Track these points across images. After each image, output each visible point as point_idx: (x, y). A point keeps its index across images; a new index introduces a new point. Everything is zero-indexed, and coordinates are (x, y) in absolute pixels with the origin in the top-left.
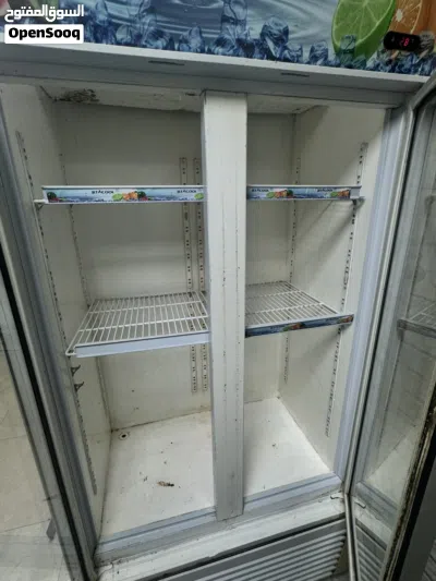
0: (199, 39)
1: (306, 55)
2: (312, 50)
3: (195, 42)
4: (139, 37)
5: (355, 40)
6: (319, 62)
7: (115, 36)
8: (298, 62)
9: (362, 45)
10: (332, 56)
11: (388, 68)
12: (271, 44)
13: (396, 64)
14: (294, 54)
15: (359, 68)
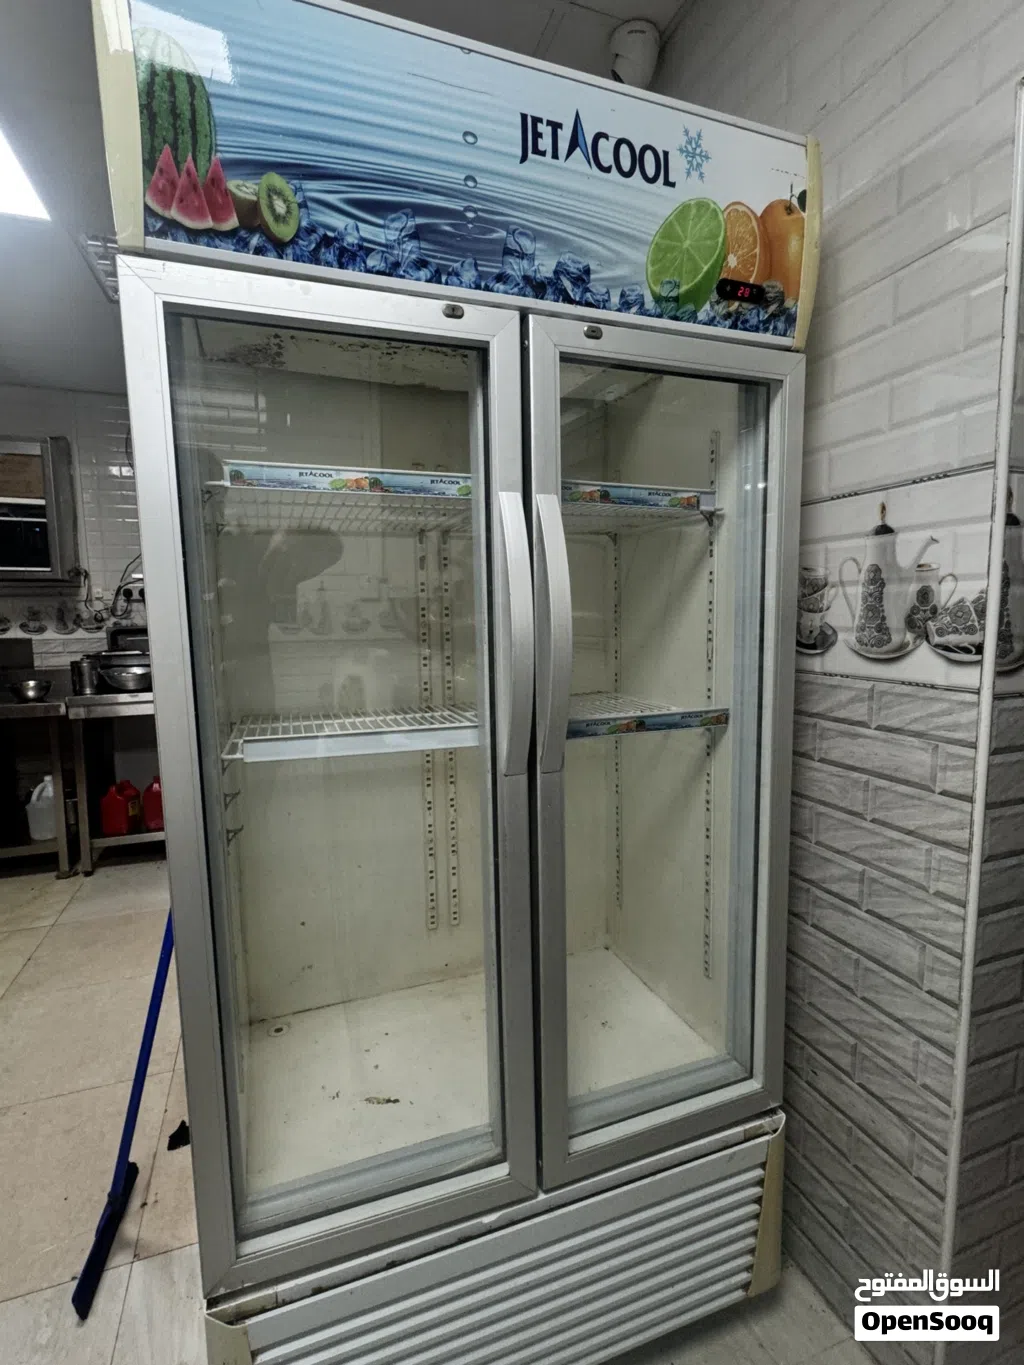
0: (474, 273)
1: (615, 299)
2: (623, 295)
3: (469, 275)
4: (397, 265)
5: (677, 286)
6: (634, 309)
7: (365, 263)
8: (604, 308)
9: (688, 292)
10: (650, 304)
11: (728, 322)
12: (567, 284)
13: (737, 319)
14: (598, 297)
15: (688, 320)
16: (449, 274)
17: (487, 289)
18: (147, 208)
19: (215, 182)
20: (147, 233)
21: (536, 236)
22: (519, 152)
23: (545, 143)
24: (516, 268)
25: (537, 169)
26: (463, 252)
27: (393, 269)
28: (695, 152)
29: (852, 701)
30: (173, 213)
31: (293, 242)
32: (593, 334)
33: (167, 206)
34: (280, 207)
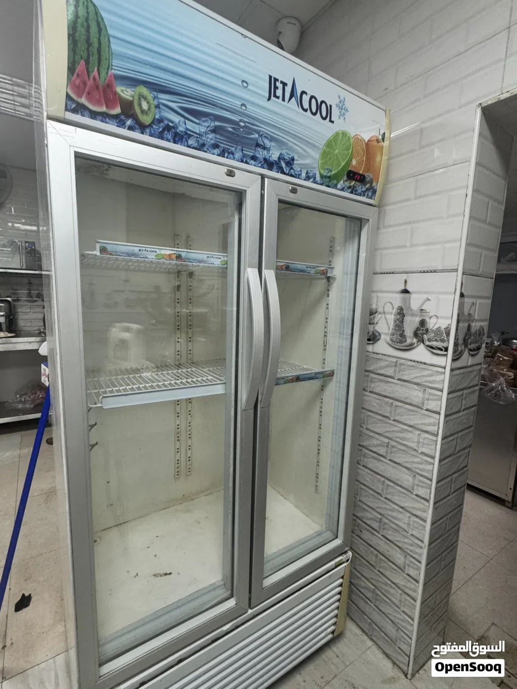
0: (241, 153)
1: (304, 175)
2: (307, 173)
3: (238, 155)
4: (203, 145)
5: (331, 171)
6: (311, 180)
7: (187, 142)
8: (299, 178)
9: (335, 174)
10: (318, 178)
11: (350, 190)
12: (283, 165)
13: (353, 189)
14: (296, 173)
15: (333, 188)
16: (229, 153)
17: (246, 163)
18: (68, 95)
19: (109, 86)
20: (66, 110)
21: (272, 139)
22: (267, 95)
23: (279, 92)
24: (261, 154)
25: (275, 105)
26: (237, 143)
27: (201, 147)
28: (342, 107)
29: (387, 366)
30: (83, 100)
31: (150, 126)
32: (294, 191)
33: (80, 96)
34: (145, 106)
